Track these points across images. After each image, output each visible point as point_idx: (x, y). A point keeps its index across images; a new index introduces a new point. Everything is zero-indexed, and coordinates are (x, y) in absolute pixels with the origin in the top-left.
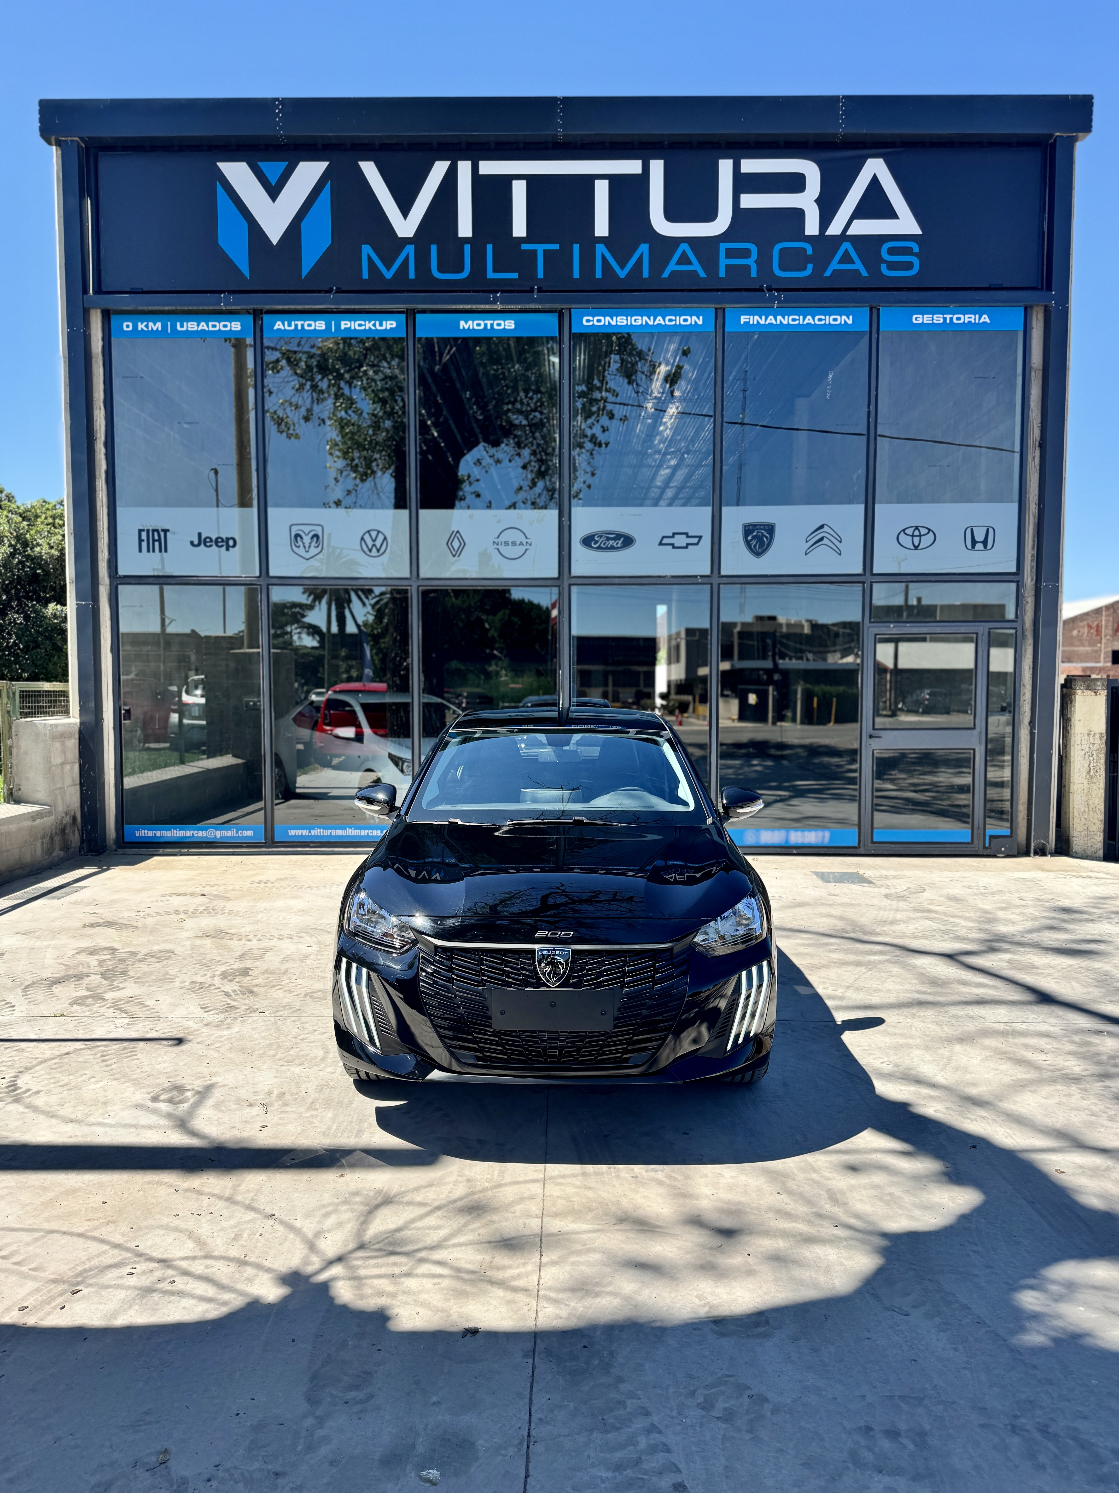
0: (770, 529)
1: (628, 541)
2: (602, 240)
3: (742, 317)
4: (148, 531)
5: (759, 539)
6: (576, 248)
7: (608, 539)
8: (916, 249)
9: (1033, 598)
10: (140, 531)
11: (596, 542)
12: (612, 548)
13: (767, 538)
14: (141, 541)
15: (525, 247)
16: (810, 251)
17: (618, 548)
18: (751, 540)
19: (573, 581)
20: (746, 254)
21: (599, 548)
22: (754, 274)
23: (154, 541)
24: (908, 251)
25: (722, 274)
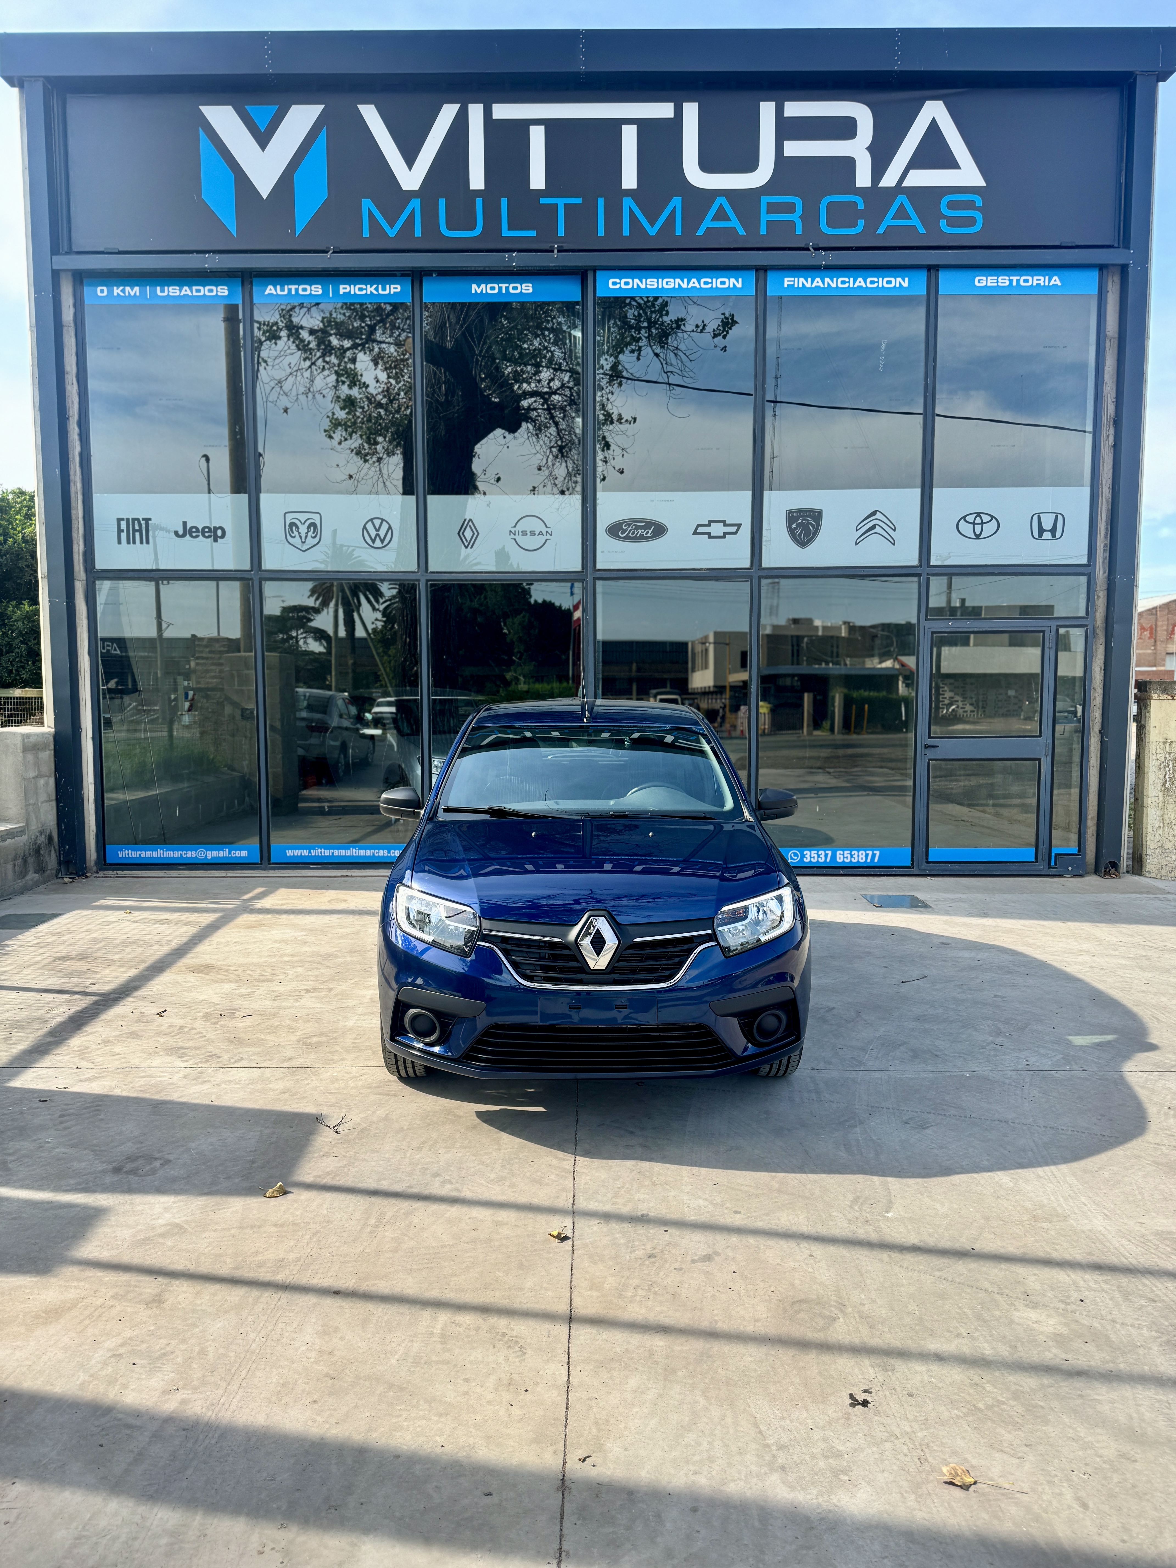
0: (816, 516)
1: (659, 530)
2: (629, 192)
3: (786, 280)
4: (128, 520)
5: (804, 527)
6: (601, 201)
7: (637, 528)
8: (979, 203)
9: (1106, 592)
10: (119, 520)
11: (624, 532)
12: (642, 538)
13: (812, 526)
14: (120, 531)
15: (543, 201)
16: (861, 206)
17: (648, 538)
18: (796, 528)
19: (598, 574)
20: (790, 208)
21: (628, 538)
22: (799, 231)
23: (134, 531)
24: (970, 205)
25: (763, 231)
